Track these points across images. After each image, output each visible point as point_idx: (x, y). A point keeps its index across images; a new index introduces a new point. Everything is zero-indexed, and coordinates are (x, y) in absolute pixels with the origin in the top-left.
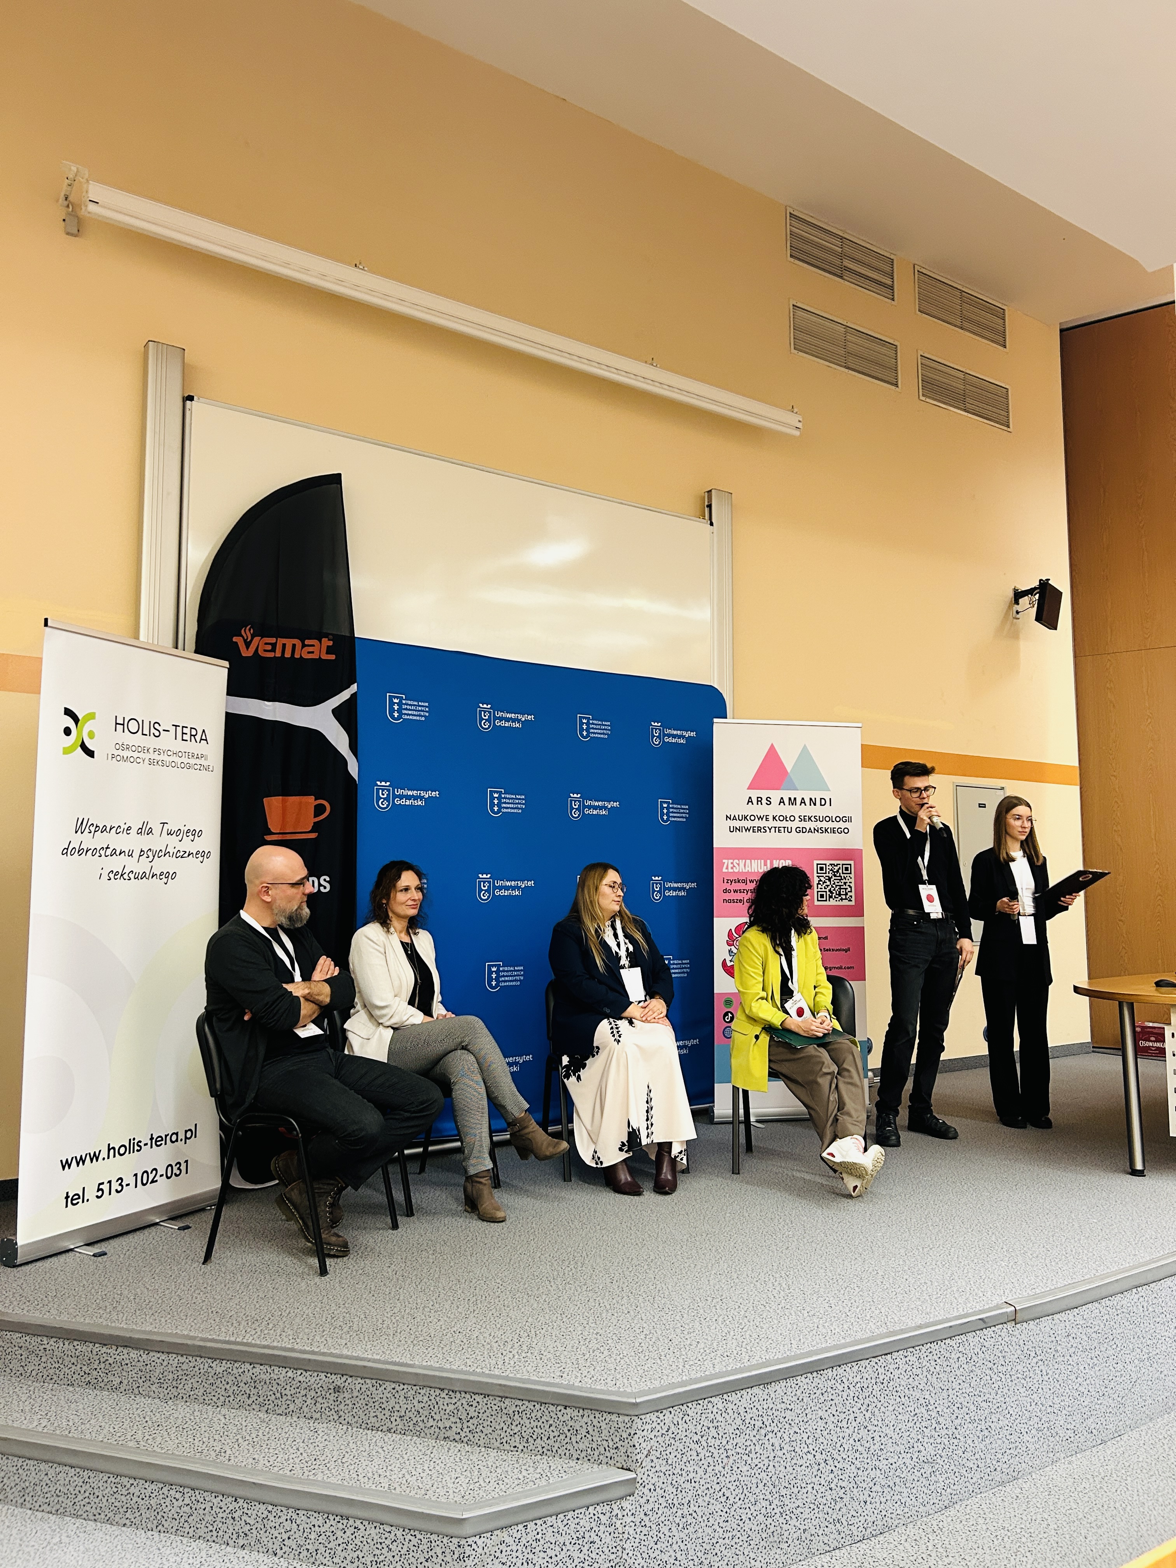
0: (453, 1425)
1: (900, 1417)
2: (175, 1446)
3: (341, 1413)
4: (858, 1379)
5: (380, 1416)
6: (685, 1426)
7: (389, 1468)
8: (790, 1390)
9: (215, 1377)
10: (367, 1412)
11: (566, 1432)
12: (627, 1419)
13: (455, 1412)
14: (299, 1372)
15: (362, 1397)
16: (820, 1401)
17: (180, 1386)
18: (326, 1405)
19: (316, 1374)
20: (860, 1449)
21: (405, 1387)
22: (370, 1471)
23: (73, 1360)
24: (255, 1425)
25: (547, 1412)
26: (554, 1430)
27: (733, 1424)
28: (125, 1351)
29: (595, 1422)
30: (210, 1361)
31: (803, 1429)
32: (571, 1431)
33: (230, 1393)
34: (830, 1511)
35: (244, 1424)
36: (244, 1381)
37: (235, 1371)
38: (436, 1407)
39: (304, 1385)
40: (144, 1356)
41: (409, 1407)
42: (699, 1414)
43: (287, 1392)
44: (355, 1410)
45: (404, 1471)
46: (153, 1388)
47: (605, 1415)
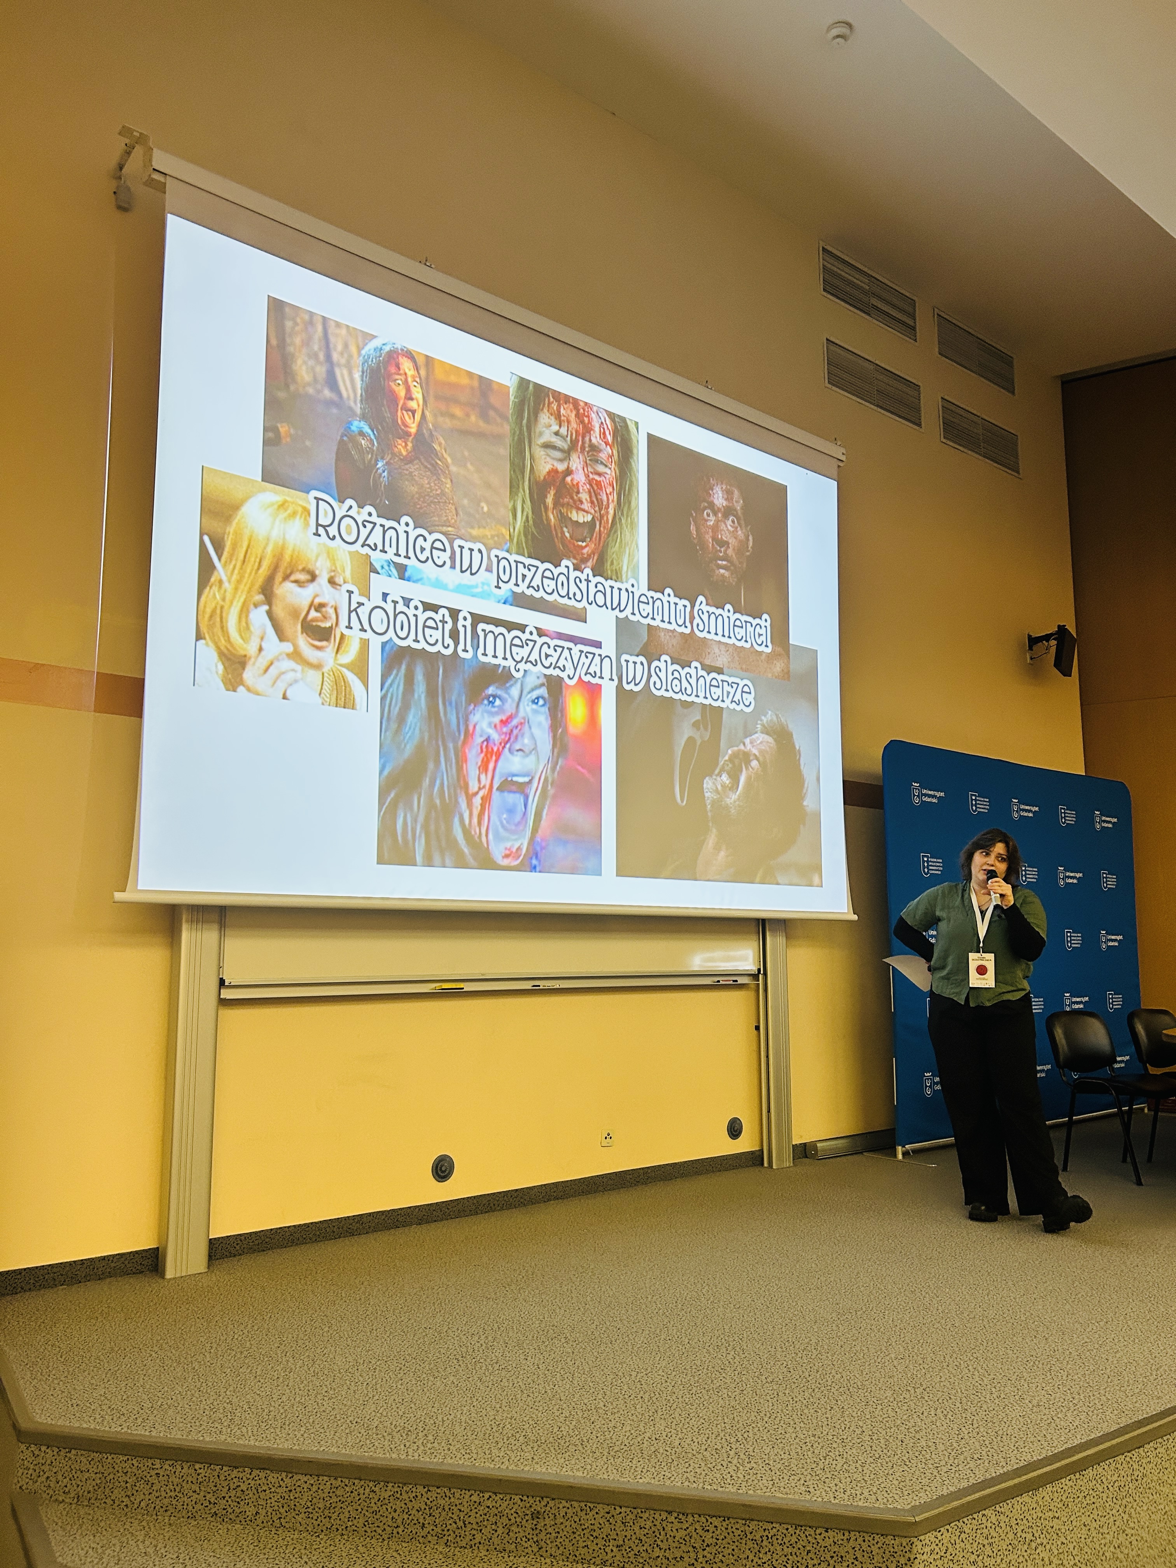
0: (684, 1555)
3: (542, 1544)
5: (593, 1546)
9: (379, 1504)
10: (574, 1541)
11: (829, 1559)
12: (904, 1542)
13: (687, 1538)
14: (487, 1495)
15: (568, 1524)
16: (1083, 1506)
17: (334, 1516)
18: (522, 1534)
19: (508, 1497)
20: (1121, 1556)
21: (623, 1509)
23: (195, 1487)
25: (803, 1536)
26: (814, 1557)
27: (1006, 1539)
28: (262, 1474)
29: (865, 1546)
30: (371, 1484)
31: (1069, 1538)
32: (836, 1558)
33: (399, 1522)
36: (416, 1507)
37: (405, 1496)
38: (663, 1533)
39: (494, 1511)
40: (287, 1481)
41: (628, 1533)
42: (974, 1531)
43: (472, 1520)
44: (559, 1540)
46: (299, 1518)
47: (877, 1537)
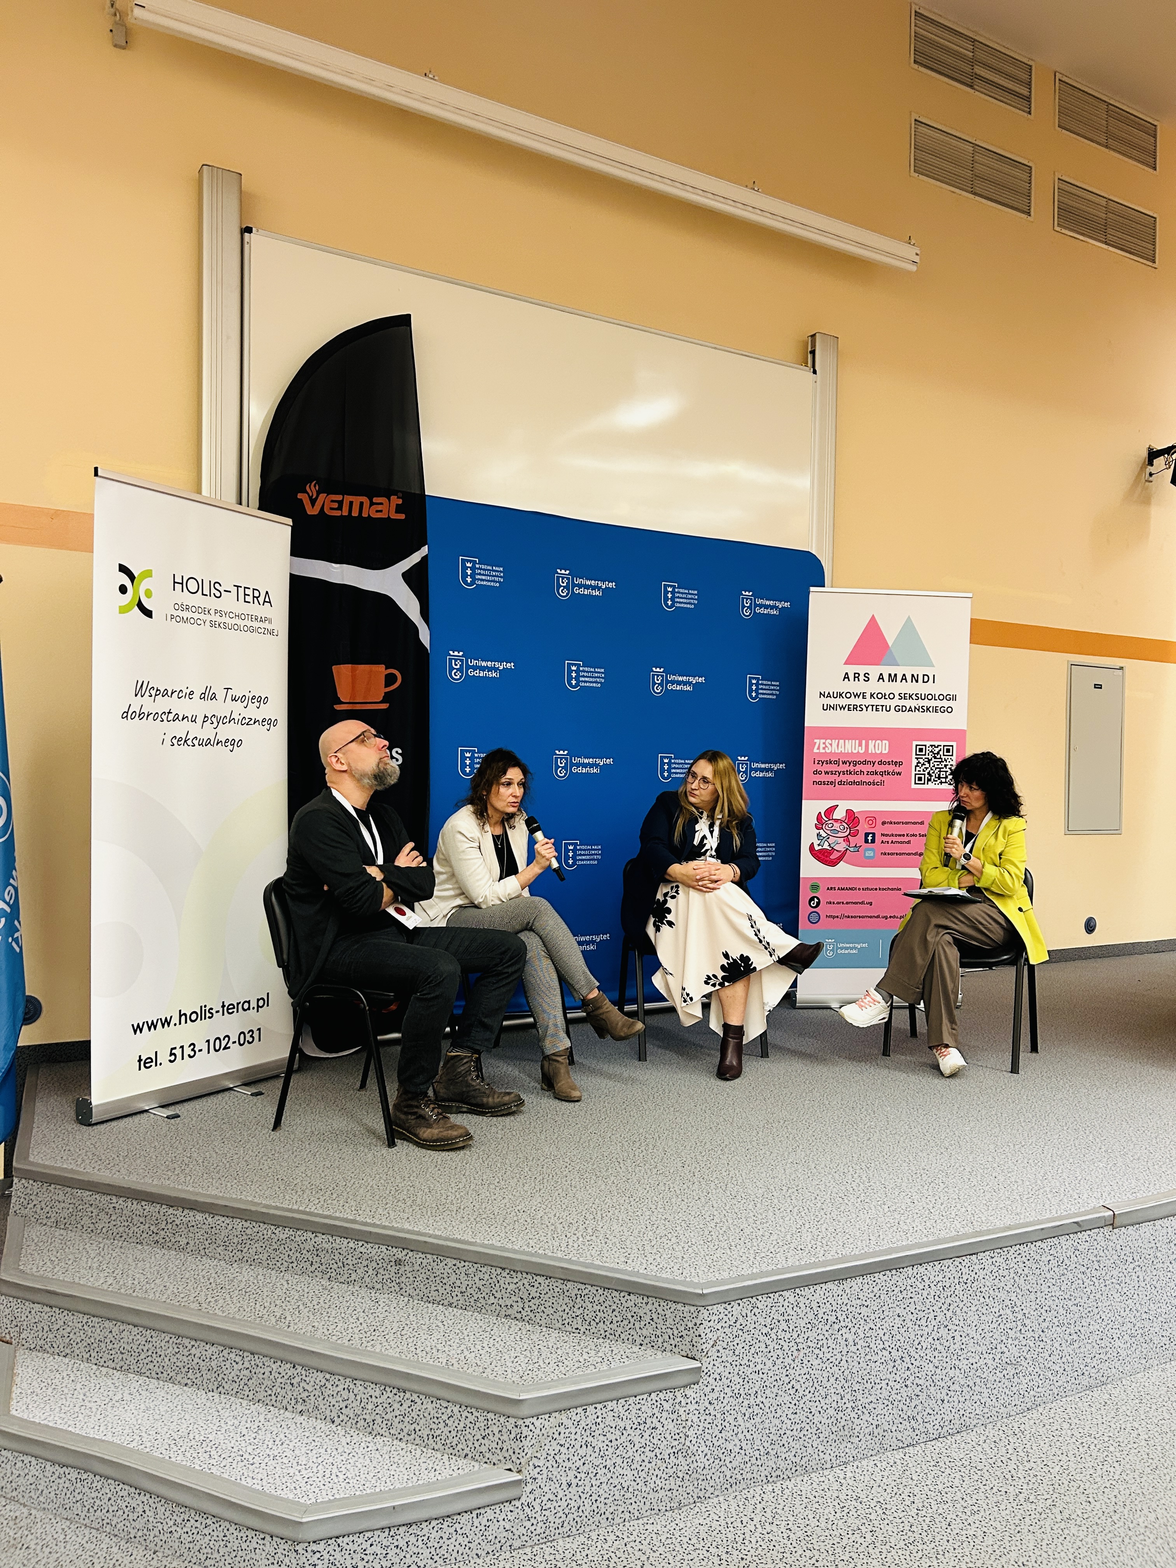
0: (514, 1304)
1: (983, 1317)
2: (237, 1309)
3: (403, 1285)
4: (940, 1278)
5: (441, 1291)
6: (754, 1318)
7: (448, 1343)
8: (866, 1286)
9: (279, 1243)
10: (428, 1285)
11: (630, 1318)
12: (693, 1309)
13: (517, 1291)
14: (360, 1243)
15: (423, 1271)
16: (898, 1299)
17: (245, 1250)
18: (387, 1276)
19: (377, 1246)
20: (940, 1347)
21: (467, 1264)
22: (429, 1345)
23: (142, 1220)
24: (317, 1292)
25: (610, 1297)
26: (618, 1315)
27: (805, 1318)
28: (191, 1214)
29: (660, 1310)
30: (273, 1227)
32: (635, 1317)
33: (294, 1259)
34: (905, 1408)
35: (306, 1290)
36: (307, 1248)
37: (298, 1239)
38: (497, 1285)
39: (366, 1256)
40: (210, 1219)
41: (470, 1283)
43: (349, 1262)
44: (416, 1283)
45: (463, 1347)
46: (219, 1250)
47: (670, 1303)
